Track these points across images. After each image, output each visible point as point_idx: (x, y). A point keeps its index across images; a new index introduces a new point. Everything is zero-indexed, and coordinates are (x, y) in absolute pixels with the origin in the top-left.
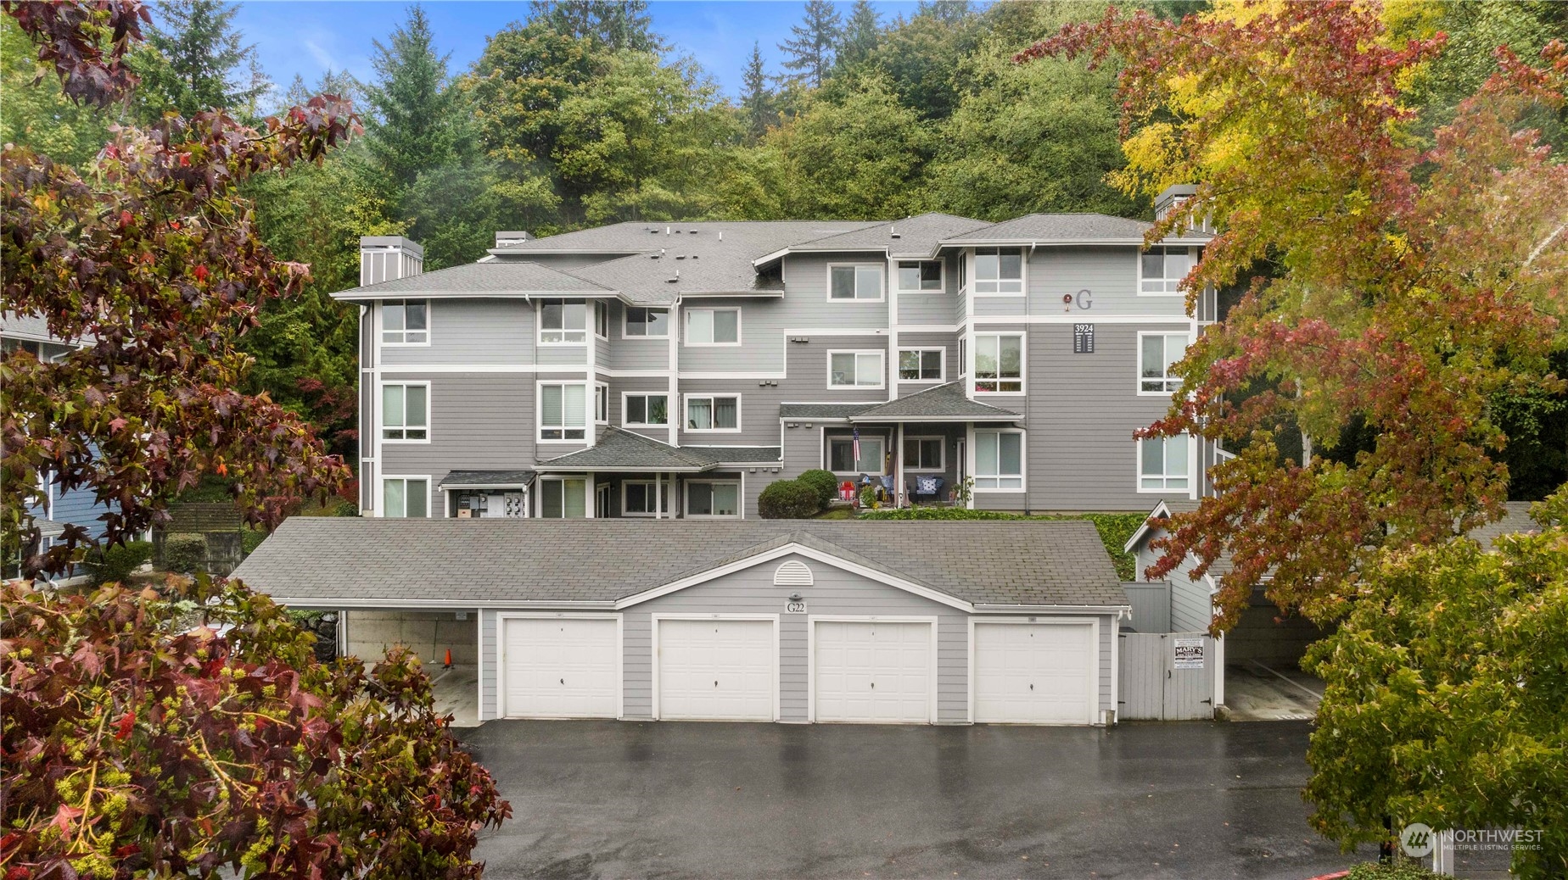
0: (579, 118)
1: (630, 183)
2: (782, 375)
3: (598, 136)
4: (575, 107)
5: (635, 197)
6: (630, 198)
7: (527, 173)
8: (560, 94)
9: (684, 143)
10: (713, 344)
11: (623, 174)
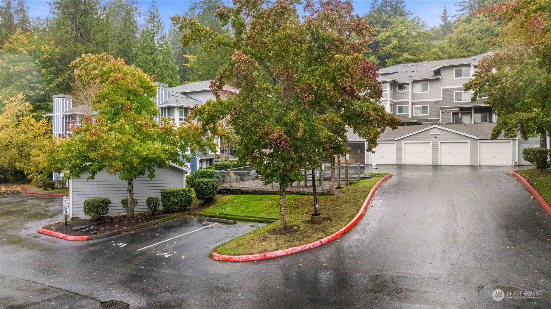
0: (385, 38)
1: (399, 55)
2: (441, 99)
3: (390, 42)
4: (383, 35)
5: (401, 58)
6: (400, 59)
7: (370, 55)
8: (379, 32)
9: (416, 41)
10: (421, 92)
11: (397, 53)
